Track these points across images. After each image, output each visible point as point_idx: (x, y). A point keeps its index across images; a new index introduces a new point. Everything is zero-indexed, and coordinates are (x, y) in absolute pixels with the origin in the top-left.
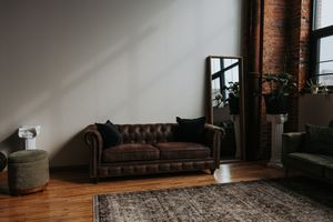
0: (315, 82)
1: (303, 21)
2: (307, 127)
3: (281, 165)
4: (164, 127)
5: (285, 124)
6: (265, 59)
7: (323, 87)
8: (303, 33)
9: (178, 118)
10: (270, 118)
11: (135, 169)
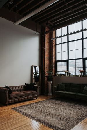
0: (57, 73)
1: (54, 58)
2: (58, 84)
3: (51, 95)
4: (21, 86)
5: (52, 84)
6: (46, 67)
7: (59, 74)
8: (54, 61)
9: (26, 84)
10: (48, 82)
11: (18, 100)
